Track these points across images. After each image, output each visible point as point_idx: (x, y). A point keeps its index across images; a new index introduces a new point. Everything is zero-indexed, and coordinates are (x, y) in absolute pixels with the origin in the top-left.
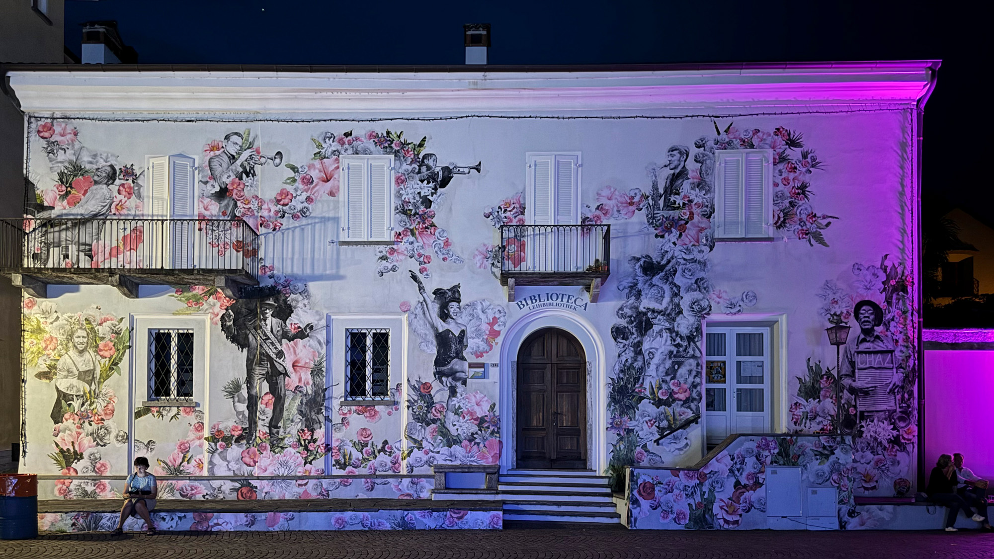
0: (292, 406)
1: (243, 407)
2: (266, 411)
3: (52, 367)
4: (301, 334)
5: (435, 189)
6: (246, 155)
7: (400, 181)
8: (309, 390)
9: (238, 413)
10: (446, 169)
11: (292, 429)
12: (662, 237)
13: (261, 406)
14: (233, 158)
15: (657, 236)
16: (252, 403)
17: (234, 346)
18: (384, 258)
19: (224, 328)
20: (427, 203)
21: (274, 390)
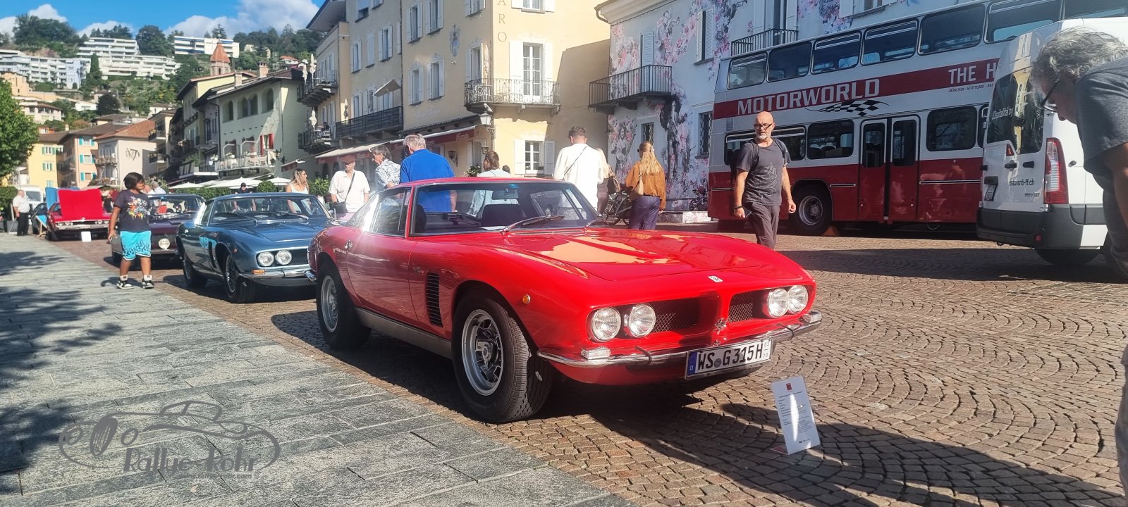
0: (680, 159)
1: (666, 162)
2: (672, 162)
3: (616, 148)
4: (683, 120)
5: (729, 20)
6: (669, 23)
7: (717, 19)
8: (685, 151)
9: (665, 165)
10: (734, 6)
11: (680, 172)
12: (826, 22)
13: (671, 161)
14: (666, 26)
15: (824, 22)
16: (669, 157)
17: (664, 129)
18: (710, 69)
19: (661, 121)
20: (726, 29)
21: (675, 153)
